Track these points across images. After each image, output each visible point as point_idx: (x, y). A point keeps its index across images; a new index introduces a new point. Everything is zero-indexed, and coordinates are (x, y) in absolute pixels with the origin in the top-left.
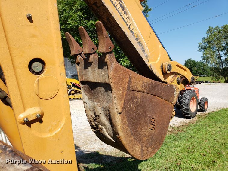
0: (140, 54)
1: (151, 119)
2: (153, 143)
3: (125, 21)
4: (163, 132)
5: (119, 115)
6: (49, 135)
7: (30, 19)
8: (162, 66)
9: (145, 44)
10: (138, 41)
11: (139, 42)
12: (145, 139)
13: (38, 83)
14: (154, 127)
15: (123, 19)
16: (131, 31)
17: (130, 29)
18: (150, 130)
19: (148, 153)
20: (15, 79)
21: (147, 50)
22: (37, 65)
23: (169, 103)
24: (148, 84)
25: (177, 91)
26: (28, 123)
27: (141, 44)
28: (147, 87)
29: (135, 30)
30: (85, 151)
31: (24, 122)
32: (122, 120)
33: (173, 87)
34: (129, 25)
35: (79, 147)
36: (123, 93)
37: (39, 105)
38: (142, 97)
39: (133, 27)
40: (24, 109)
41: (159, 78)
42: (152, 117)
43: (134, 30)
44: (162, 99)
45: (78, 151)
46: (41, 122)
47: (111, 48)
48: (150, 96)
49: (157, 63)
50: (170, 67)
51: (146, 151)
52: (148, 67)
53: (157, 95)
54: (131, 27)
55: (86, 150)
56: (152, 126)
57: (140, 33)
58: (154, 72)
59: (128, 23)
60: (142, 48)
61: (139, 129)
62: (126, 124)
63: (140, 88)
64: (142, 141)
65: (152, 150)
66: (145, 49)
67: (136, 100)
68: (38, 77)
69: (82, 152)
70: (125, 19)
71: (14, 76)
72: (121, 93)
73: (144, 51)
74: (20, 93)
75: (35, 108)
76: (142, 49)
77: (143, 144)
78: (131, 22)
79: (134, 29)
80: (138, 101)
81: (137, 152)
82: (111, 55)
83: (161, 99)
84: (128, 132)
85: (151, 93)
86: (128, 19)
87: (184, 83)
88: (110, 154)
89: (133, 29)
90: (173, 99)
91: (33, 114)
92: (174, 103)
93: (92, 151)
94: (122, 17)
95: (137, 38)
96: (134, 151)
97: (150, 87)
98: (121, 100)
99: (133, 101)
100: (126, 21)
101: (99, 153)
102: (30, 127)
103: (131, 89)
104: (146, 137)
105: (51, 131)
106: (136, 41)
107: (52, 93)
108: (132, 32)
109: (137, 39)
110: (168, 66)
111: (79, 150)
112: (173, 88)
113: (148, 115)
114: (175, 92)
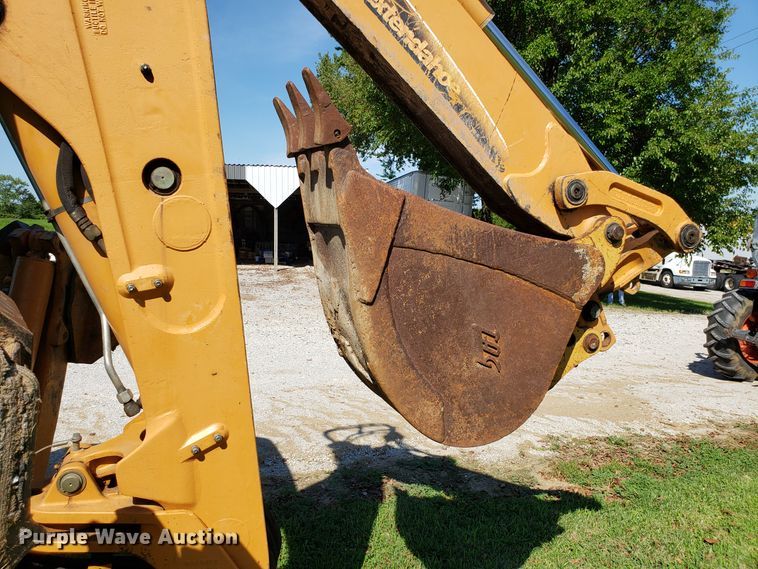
0: (469, 149)
1: (484, 335)
2: (492, 407)
3: (415, 58)
4: (533, 382)
5: (365, 307)
6: (183, 331)
7: (148, 74)
8: (554, 186)
9: (488, 120)
10: (463, 112)
11: (466, 116)
12: (460, 387)
13: (162, 214)
14: (497, 360)
15: (411, 53)
16: (438, 84)
17: (432, 80)
18: (479, 365)
19: (472, 432)
20: (113, 200)
21: (498, 138)
22: (162, 175)
23: (558, 299)
24: (471, 233)
25: (593, 265)
26: (139, 296)
27: (475, 121)
28: (466, 242)
29: (452, 81)
30: (418, 451)
31: (127, 291)
32: (376, 322)
33: (576, 251)
34: (429, 68)
35: (401, 437)
36: (377, 252)
37: (164, 263)
38: (449, 269)
39: (445, 74)
40: (131, 267)
41: (543, 221)
42: (486, 330)
43: (448, 80)
44: (528, 283)
45: (396, 446)
46: (168, 298)
47: (340, 133)
48: (480, 270)
49: (535, 177)
50: (577, 190)
51: (464, 425)
52: (499, 188)
53: (506, 268)
54: (439, 75)
55: (420, 447)
56: (486, 356)
57: (472, 89)
58: (522, 204)
59: (425, 63)
60: (479, 131)
61: (437, 357)
62: (388, 335)
63: (439, 245)
64: (446, 391)
65: (486, 427)
66: (488, 134)
67: (427, 276)
68: (163, 199)
69: (406, 450)
70: (417, 52)
71: (112, 195)
72: (371, 251)
73: (484, 141)
74: (123, 231)
75: (154, 266)
76: (478, 135)
77: (454, 401)
78: (437, 60)
79: (449, 78)
80: (432, 279)
81: (427, 417)
82: (341, 150)
83: (524, 282)
84: (394, 355)
85: (483, 262)
86: (427, 51)
87: (659, 246)
88: (487, 471)
89: (444, 79)
90: (576, 288)
91: (147, 279)
92: (582, 300)
93: (438, 454)
94: (407, 49)
95: (461, 103)
96: (418, 414)
97: (478, 245)
98: (372, 271)
99: (414, 278)
100: (420, 59)
101: (454, 461)
102: (143, 305)
103: (407, 244)
104: (465, 383)
105: (190, 322)
106: (455, 112)
107: (193, 238)
108: (443, 88)
109: (458, 108)
110: (569, 187)
111: (399, 443)
112: (578, 254)
113: (471, 322)
114: (587, 267)
